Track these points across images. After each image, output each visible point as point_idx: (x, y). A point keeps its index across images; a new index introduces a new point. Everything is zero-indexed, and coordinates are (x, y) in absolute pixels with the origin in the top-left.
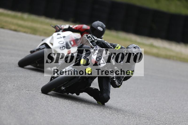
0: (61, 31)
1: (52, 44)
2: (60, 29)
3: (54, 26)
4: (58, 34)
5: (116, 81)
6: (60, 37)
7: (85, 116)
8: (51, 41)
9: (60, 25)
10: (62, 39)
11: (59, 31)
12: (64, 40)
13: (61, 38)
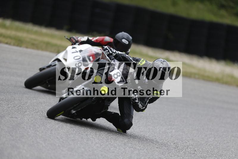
0: (77, 44)
1: (66, 60)
2: (76, 41)
3: (69, 38)
4: (73, 48)
5: (139, 103)
6: (75, 51)
7: (83, 150)
8: (64, 56)
9: (77, 37)
10: (79, 54)
11: (75, 44)
12: (81, 54)
13: (78, 52)
